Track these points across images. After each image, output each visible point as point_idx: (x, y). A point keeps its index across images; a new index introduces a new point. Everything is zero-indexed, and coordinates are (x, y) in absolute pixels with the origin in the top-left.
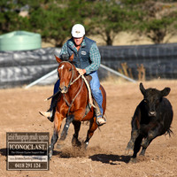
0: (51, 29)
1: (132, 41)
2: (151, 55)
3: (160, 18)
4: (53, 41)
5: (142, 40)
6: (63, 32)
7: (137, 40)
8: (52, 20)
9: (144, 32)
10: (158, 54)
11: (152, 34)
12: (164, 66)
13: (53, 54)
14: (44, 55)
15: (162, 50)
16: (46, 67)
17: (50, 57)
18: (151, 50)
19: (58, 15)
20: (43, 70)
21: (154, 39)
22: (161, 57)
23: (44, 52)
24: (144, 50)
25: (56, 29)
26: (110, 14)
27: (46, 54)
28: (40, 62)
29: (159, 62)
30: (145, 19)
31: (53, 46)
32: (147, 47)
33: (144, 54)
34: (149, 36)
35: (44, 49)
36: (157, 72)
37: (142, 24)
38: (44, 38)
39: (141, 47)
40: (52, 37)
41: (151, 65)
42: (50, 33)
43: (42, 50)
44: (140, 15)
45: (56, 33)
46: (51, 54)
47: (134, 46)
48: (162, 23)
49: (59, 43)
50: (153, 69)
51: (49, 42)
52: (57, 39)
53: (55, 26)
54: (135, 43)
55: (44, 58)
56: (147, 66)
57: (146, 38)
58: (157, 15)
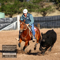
0: (8, 11)
1: (36, 15)
2: (42, 20)
3: (45, 8)
4: (9, 15)
5: (39, 15)
6: (12, 12)
7: (37, 15)
8: (8, 9)
9: (40, 12)
10: (44, 20)
11: (42, 13)
12: (46, 24)
13: (9, 20)
14: (6, 20)
15: (46, 19)
16: (7, 24)
17: (8, 21)
18: (42, 19)
19: (10, 7)
20: (5, 25)
21: (43, 15)
22: (45, 21)
23: (6, 19)
24: (39, 19)
25: (10, 12)
26: (28, 6)
27: (7, 20)
28: (4, 23)
29: (45, 22)
30: (40, 8)
31: (9, 17)
32: (41, 18)
33: (39, 20)
34: (41, 14)
35: (6, 18)
36: (44, 26)
37: (39, 10)
38: (6, 14)
39: (39, 18)
40: (8, 14)
41: (42, 24)
42: (8, 13)
43: (5, 18)
44: (38, 6)
45: (10, 13)
46: (8, 20)
47: (36, 17)
48: (45, 10)
49: (11, 16)
50: (43, 25)
51: (7, 16)
52: (10, 15)
53: (9, 10)
54: (36, 16)
55: (6, 21)
56: (40, 24)
57: (40, 14)
58: (44, 7)
